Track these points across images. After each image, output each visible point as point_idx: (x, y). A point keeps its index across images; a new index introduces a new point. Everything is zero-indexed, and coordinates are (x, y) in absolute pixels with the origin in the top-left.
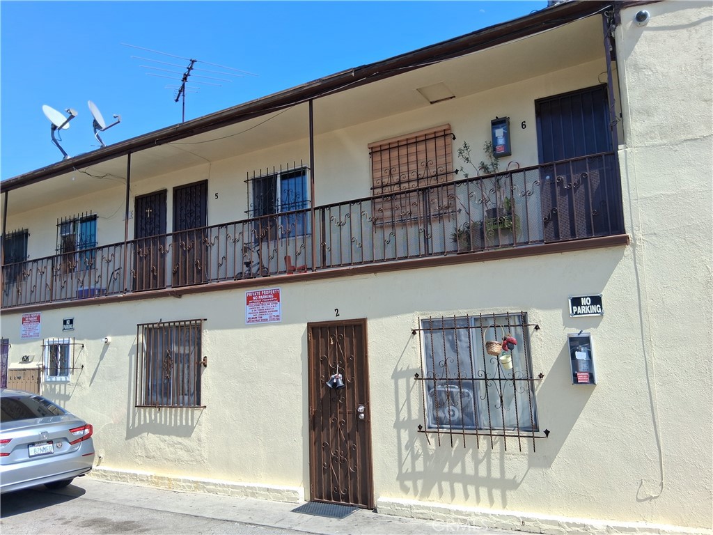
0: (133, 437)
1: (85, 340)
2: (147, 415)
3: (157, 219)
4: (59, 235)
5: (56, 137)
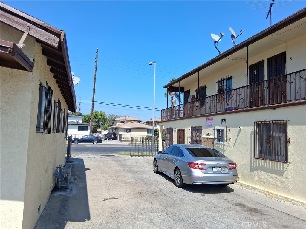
0: (254, 171)
1: (231, 128)
2: (260, 163)
3: (260, 74)
4: (218, 86)
5: (216, 46)
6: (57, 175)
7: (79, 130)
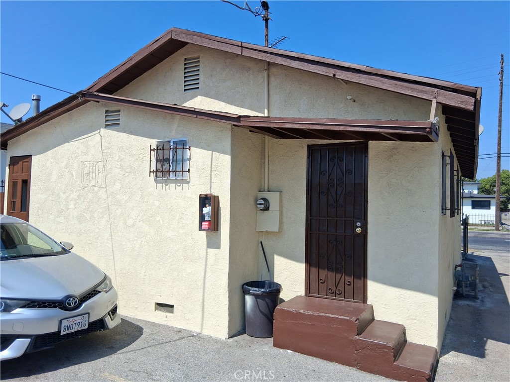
6: (460, 276)
7: (473, 207)
